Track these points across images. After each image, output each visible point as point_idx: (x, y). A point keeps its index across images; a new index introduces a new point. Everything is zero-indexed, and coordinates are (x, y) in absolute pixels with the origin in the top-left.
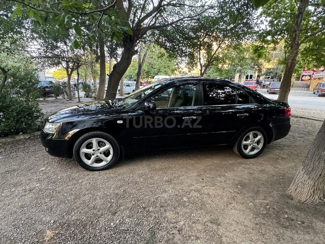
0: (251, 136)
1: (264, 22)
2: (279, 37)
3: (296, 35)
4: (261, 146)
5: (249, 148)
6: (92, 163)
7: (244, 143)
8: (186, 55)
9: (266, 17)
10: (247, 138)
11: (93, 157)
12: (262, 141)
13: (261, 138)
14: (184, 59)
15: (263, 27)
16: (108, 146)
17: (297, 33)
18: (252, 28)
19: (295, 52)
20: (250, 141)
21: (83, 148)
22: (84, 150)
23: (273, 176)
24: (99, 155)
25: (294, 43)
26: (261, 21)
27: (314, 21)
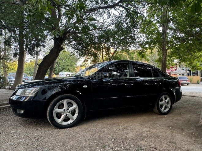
0: (163, 98)
1: (143, 37)
2: (153, 45)
4: (169, 105)
5: (164, 107)
6: (62, 122)
7: (160, 103)
8: (92, 55)
9: (143, 34)
10: (162, 100)
11: (63, 116)
12: (170, 102)
13: (169, 100)
14: (90, 57)
15: (142, 39)
16: (75, 106)
17: (165, 43)
18: (135, 39)
19: (166, 54)
20: (163, 102)
21: (56, 108)
22: (56, 110)
23: (185, 121)
24: (68, 114)
25: (164, 48)
26: (141, 36)
27: (170, 38)
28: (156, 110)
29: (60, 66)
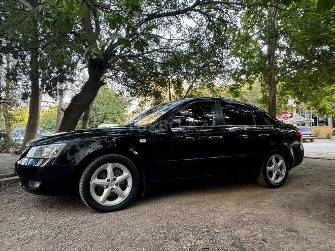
0: (274, 161)
1: (235, 62)
2: (254, 76)
3: (271, 73)
4: (284, 172)
5: (274, 174)
6: (104, 201)
7: (268, 168)
8: (151, 94)
9: (236, 58)
10: (271, 164)
12: (284, 166)
13: (283, 163)
15: (234, 66)
16: (126, 174)
17: (272, 71)
19: (274, 89)
20: (273, 166)
21: (94, 178)
22: (95, 181)
23: (310, 197)
24: (114, 187)
25: (271, 80)
27: (280, 63)
28: (261, 179)
29: (99, 115)
